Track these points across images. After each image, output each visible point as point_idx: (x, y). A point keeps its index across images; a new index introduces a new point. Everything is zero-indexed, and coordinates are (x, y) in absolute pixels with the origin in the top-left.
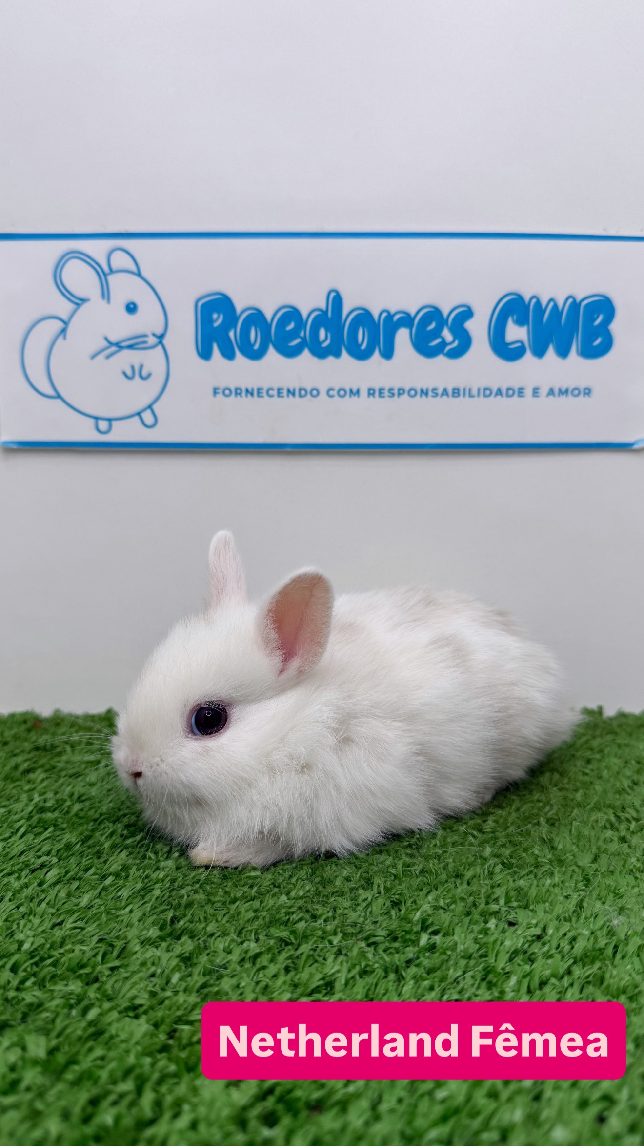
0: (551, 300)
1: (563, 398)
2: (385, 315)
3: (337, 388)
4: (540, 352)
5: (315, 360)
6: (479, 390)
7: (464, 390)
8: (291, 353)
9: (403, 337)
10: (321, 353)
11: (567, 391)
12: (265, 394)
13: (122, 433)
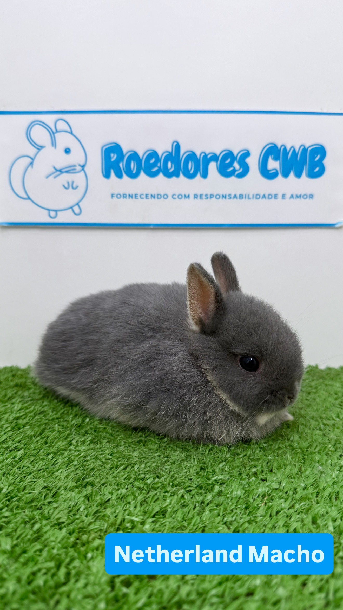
0: (292, 147)
1: (298, 200)
2: (203, 155)
3: (177, 194)
4: (286, 175)
5: (166, 179)
6: (253, 195)
7: (246, 195)
8: (153, 175)
9: (213, 166)
10: (168, 175)
11: (300, 196)
12: (139, 197)
13: (63, 218)
